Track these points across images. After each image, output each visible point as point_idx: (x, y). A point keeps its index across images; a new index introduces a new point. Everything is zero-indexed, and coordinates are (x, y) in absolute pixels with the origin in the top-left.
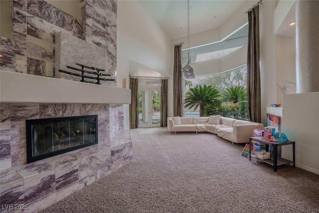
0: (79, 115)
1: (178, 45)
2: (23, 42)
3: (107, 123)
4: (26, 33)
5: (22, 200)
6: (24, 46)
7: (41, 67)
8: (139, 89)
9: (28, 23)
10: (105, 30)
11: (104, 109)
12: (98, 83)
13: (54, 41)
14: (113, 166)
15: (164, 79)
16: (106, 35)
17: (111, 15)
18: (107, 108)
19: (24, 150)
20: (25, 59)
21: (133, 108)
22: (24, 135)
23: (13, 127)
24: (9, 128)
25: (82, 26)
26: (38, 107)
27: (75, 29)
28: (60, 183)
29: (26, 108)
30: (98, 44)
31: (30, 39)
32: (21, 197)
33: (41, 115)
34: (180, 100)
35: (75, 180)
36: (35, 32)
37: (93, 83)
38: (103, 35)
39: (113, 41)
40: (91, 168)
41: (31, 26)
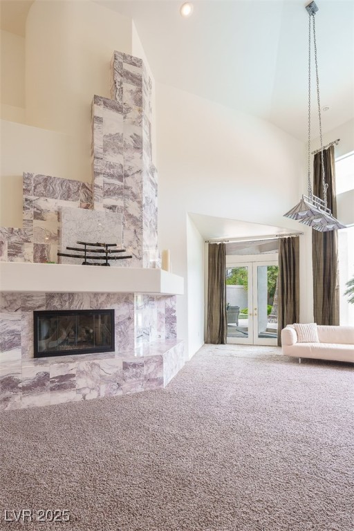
0: (89, 309)
1: (324, 151)
2: (30, 228)
3: (130, 323)
4: (32, 219)
5: (20, 388)
6: (31, 233)
7: (46, 253)
8: (227, 266)
9: (35, 207)
10: (123, 184)
11: (125, 302)
12: (106, 264)
13: (59, 219)
14: (125, 386)
15: (287, 237)
16: (125, 191)
17: (133, 158)
18: (130, 299)
19: (31, 343)
20: (32, 245)
21: (214, 304)
22: (31, 327)
23: (23, 317)
24: (20, 318)
25: (90, 189)
26: (45, 297)
27: (82, 197)
28: (54, 384)
29: (34, 298)
30: (112, 208)
31: (37, 223)
32: (20, 385)
33: (47, 307)
34: (332, 285)
35: (71, 387)
36: (40, 214)
37: (99, 264)
38: (119, 192)
39: (135, 196)
40: (92, 378)
41: (38, 209)
